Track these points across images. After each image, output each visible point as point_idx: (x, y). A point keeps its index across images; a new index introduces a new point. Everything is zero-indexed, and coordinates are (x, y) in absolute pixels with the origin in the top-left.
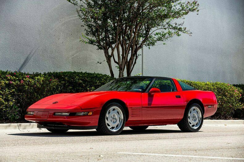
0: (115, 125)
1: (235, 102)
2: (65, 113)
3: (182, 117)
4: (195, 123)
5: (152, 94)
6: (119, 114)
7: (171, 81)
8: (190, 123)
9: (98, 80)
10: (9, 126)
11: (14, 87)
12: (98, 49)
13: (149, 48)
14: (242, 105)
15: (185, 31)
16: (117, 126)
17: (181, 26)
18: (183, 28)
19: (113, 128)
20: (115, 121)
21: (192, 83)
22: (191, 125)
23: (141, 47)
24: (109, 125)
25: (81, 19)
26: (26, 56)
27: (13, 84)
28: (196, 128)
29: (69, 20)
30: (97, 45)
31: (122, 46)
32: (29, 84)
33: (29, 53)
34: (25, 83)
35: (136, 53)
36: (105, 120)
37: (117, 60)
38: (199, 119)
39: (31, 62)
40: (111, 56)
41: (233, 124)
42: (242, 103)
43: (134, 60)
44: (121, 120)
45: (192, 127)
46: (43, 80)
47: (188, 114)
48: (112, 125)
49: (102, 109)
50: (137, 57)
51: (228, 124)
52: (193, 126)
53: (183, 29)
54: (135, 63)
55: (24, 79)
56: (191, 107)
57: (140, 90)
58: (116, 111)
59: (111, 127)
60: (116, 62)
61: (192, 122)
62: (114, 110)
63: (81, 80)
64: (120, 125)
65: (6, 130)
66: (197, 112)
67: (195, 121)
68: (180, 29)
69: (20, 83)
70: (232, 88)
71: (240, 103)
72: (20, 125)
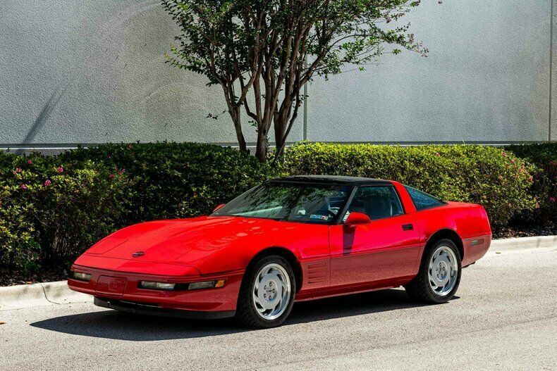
0: (272, 305)
1: (519, 195)
2: (162, 282)
3: (416, 272)
4: (442, 283)
5: (352, 226)
6: (281, 279)
7: (391, 190)
8: (433, 285)
9: (214, 168)
10: (25, 291)
11: (31, 197)
12: (210, 84)
13: (326, 77)
14: (535, 200)
15: (411, 46)
16: (277, 307)
17: (402, 33)
18: (406, 36)
19: (268, 312)
20: (272, 295)
21: (422, 158)
22: (434, 288)
23: (308, 77)
24: (259, 306)
25: (169, 12)
26: (45, 102)
27: (27, 190)
28: (445, 294)
29: (140, 11)
30: (205, 74)
31: (265, 78)
32: (63, 188)
33: (50, 96)
34: (55, 187)
35: (298, 92)
36: (251, 296)
37: (253, 110)
38: (452, 273)
39: (54, 117)
40: (240, 103)
41: (515, 249)
42: (534, 196)
43: (293, 109)
44: (284, 294)
45: (436, 292)
46: (95, 179)
47: (428, 263)
48: (266, 305)
49: (246, 272)
50: (298, 102)
51: (504, 250)
52: (439, 289)
53: (406, 39)
54: (295, 115)
55: (53, 177)
56: (435, 248)
57: (326, 218)
58: (274, 273)
59: (264, 310)
60: (250, 114)
61: (436, 280)
62: (270, 271)
63: (178, 169)
64: (284, 303)
65: (20, 301)
66: (448, 257)
67: (443, 277)
68: (400, 40)
69: (44, 186)
70: (512, 163)
71: (530, 197)
72: (48, 287)
